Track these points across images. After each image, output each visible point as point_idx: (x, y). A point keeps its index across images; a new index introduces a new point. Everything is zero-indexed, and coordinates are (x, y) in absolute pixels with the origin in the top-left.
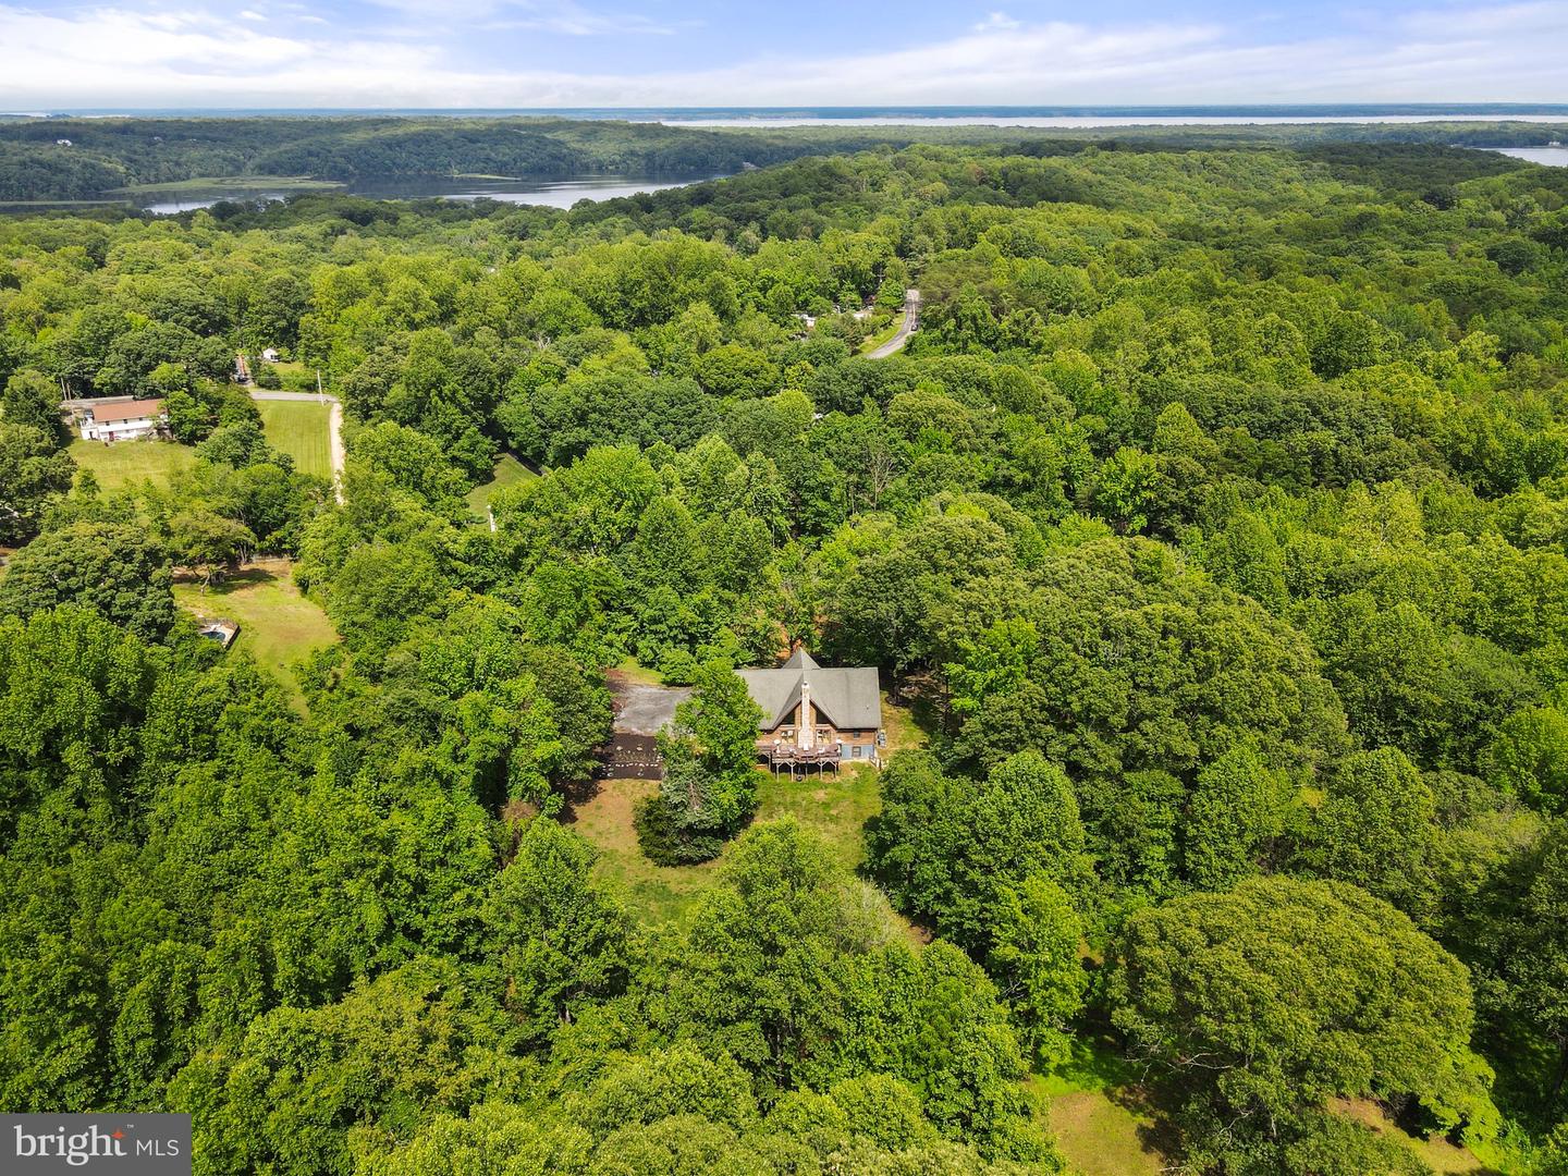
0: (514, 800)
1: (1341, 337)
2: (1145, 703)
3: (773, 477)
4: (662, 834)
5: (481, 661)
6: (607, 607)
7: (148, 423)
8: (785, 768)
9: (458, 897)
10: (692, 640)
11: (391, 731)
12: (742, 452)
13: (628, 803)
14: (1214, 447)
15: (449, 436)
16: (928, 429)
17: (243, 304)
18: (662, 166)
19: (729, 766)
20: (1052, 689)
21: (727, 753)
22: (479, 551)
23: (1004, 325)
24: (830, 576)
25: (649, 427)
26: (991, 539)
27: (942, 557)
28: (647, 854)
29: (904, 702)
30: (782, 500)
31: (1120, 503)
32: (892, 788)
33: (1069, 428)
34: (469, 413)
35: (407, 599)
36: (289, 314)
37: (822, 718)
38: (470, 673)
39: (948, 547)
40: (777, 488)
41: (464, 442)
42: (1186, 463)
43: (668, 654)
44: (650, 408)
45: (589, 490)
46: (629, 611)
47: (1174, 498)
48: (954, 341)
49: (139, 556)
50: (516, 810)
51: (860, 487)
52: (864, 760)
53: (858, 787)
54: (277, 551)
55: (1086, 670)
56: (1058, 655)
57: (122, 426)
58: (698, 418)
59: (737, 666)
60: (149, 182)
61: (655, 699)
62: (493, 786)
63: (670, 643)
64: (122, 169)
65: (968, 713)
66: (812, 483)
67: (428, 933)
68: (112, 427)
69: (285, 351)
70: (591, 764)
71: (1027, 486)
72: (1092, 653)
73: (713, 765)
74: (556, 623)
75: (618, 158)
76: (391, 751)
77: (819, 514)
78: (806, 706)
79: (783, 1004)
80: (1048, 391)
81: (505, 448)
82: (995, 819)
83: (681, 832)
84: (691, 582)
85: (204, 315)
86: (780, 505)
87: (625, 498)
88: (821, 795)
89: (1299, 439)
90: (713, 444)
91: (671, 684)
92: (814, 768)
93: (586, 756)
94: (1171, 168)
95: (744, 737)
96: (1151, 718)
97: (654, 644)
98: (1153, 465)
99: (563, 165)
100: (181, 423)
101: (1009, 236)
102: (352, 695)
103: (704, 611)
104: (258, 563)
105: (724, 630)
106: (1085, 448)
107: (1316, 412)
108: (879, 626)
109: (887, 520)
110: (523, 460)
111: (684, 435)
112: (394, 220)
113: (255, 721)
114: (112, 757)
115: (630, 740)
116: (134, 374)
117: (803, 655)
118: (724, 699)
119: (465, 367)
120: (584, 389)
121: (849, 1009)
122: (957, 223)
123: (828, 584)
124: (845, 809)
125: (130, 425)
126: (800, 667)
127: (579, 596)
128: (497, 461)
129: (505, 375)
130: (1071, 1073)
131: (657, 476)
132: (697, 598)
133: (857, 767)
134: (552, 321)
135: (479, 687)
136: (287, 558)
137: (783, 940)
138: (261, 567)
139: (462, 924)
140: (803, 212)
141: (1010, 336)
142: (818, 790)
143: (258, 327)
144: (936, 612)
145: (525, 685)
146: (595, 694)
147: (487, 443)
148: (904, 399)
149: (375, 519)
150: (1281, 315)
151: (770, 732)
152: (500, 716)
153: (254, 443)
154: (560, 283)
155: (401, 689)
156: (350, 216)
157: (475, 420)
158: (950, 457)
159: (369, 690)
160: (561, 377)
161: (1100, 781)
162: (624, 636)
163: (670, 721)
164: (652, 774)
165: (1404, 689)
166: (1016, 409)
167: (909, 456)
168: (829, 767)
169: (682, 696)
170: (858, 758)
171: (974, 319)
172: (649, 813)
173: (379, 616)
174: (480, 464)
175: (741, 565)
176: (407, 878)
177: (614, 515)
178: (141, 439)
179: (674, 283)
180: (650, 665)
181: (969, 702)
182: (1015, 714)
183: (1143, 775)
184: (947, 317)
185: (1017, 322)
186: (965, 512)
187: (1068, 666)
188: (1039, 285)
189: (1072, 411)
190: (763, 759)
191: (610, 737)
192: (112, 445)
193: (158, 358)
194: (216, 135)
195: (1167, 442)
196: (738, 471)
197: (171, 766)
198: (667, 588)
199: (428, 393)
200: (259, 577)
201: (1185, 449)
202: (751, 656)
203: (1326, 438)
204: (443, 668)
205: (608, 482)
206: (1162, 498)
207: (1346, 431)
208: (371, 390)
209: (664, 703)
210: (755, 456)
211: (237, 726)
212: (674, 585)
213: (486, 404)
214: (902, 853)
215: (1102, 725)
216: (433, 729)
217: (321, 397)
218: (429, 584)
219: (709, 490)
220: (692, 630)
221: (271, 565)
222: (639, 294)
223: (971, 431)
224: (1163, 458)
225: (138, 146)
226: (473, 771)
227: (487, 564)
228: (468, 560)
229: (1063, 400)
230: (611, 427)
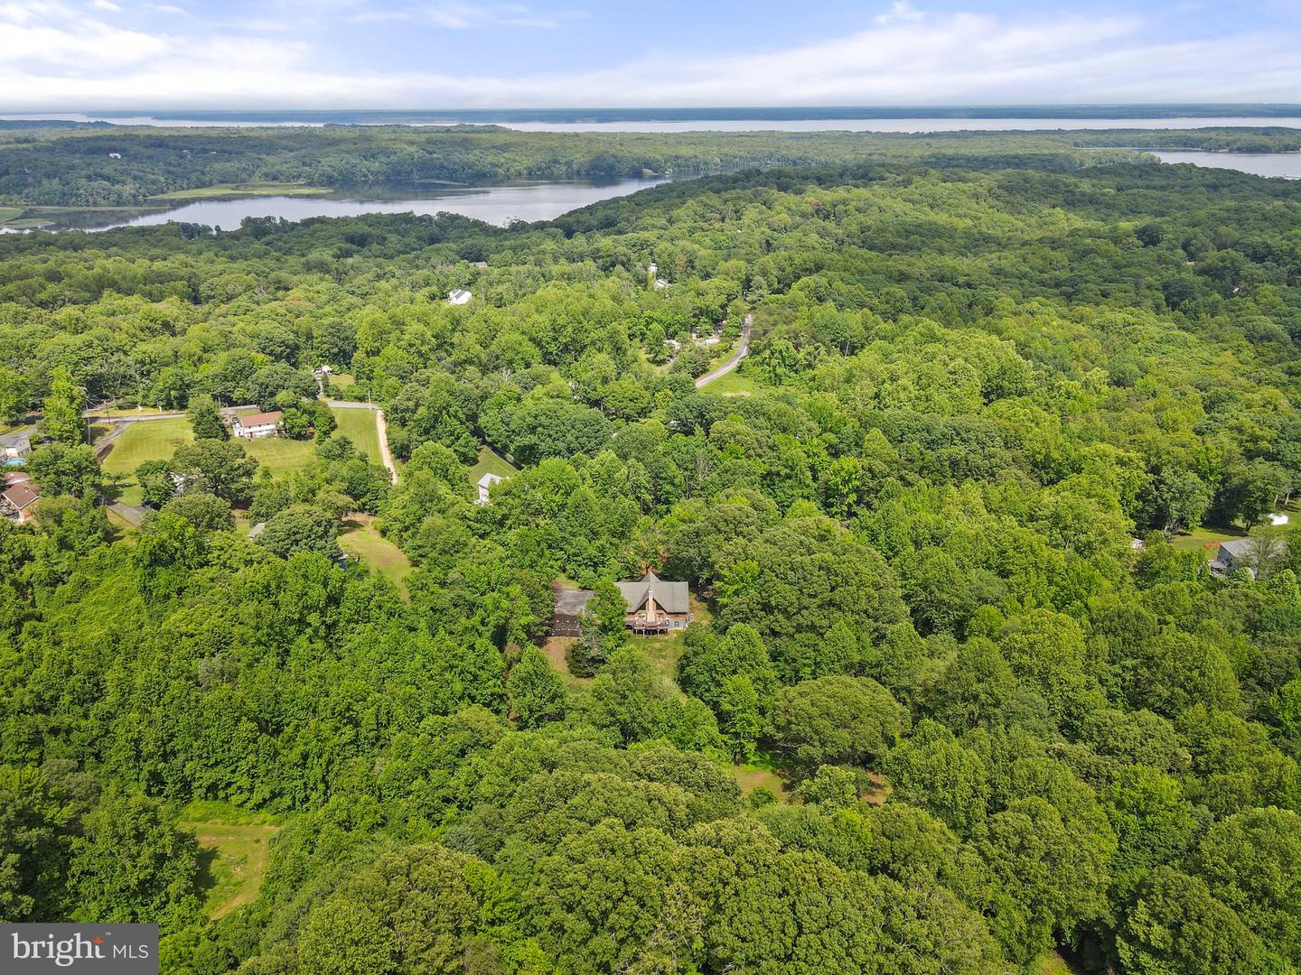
0: (510, 644)
1: (1004, 373)
2: (806, 601)
3: (642, 472)
4: (579, 662)
5: (494, 577)
6: (550, 547)
7: (273, 427)
8: (640, 632)
9: (490, 683)
10: (595, 565)
11: (453, 611)
12: (624, 457)
13: (562, 649)
14: (895, 454)
15: (452, 438)
16: (732, 444)
17: (309, 337)
18: (578, 172)
19: (611, 630)
20: (764, 594)
21: (611, 623)
22: (482, 515)
23: (801, 356)
24: (668, 533)
25: (572, 439)
26: (748, 517)
27: (722, 526)
28: (572, 672)
29: (705, 600)
30: (647, 485)
31: (841, 487)
32: (687, 640)
33: (815, 441)
34: (464, 424)
35: (454, 546)
36: (340, 344)
37: (659, 607)
38: (489, 584)
39: (726, 521)
40: (644, 478)
41: (462, 441)
42: (879, 465)
43: (582, 573)
44: (573, 427)
45: (541, 483)
46: (562, 549)
47: (871, 485)
48: (768, 364)
49: (324, 523)
50: (512, 649)
51: (691, 478)
52: (681, 628)
53: (676, 642)
54: (362, 510)
55: (781, 586)
56: (768, 578)
57: (258, 429)
58: (601, 433)
59: (619, 580)
60: (183, 189)
61: (576, 597)
62: (500, 638)
63: (584, 567)
64: (162, 179)
65: (726, 606)
66: (664, 475)
67: (478, 697)
68: (252, 430)
69: (336, 367)
70: (545, 628)
71: (788, 476)
72: (784, 578)
73: (604, 629)
74: (527, 558)
75: (543, 165)
76: (454, 621)
77: (668, 493)
78: (651, 601)
79: (627, 717)
80: (804, 419)
81: (484, 442)
82: (726, 652)
83: (588, 660)
84: (595, 534)
85: (288, 346)
86: (646, 488)
87: (561, 488)
88: (657, 645)
89: (945, 451)
90: (607, 455)
91: (584, 588)
92: (654, 632)
93: (542, 624)
94: (963, 197)
95: (619, 615)
96: (807, 608)
97: (575, 567)
98: (859, 466)
99: (501, 171)
100: (293, 427)
101: (813, 285)
102: (432, 593)
103: (602, 550)
104: (351, 517)
105: (613, 560)
106: (824, 453)
107: (958, 434)
108: (690, 560)
109: (700, 503)
110: (495, 450)
111: (592, 444)
112: (382, 240)
113: (389, 605)
114: (329, 621)
115: (563, 617)
116: (264, 397)
117: (652, 576)
118: (610, 597)
119: (462, 397)
120: (534, 412)
121: (654, 722)
122: (784, 264)
123: (665, 538)
124: (670, 652)
125: (263, 428)
126: (649, 581)
127: (539, 545)
128: (479, 450)
129: (484, 398)
130: (758, 764)
131: (577, 474)
132: (598, 543)
133: (676, 632)
134: (509, 355)
135: (493, 591)
136: (366, 513)
137: (627, 692)
138: (353, 518)
139: (492, 695)
140: (681, 243)
141: (805, 362)
142: (657, 643)
143: (318, 352)
144: (715, 556)
145: (515, 590)
146: (546, 594)
147: (475, 441)
148: (717, 426)
149: (431, 501)
150: (966, 360)
151: (633, 614)
152: (505, 604)
153: (347, 446)
154: (514, 328)
155: (458, 591)
156: (351, 240)
157: (467, 427)
158: (744, 461)
159: (442, 591)
160: (519, 399)
161: (784, 638)
162: (559, 563)
163: (583, 608)
164: (575, 634)
165: (944, 596)
166: (784, 430)
167: (719, 460)
168: (662, 632)
169: (589, 595)
170: (677, 627)
171: (781, 352)
172: (573, 652)
173: (440, 554)
174: (471, 455)
175: (621, 526)
176: (470, 673)
177: (554, 498)
178: (269, 436)
179: (587, 326)
180: (573, 578)
181: (725, 600)
182: (745, 606)
183: (803, 635)
184: (765, 348)
185: (810, 354)
186: (737, 501)
187: (771, 584)
188: (826, 326)
189: (819, 431)
190: (629, 627)
191: (553, 616)
192: (253, 440)
193: (278, 387)
194: (230, 148)
195: (870, 452)
196: (621, 472)
197: (352, 625)
198: (582, 538)
199: (441, 412)
200: (354, 526)
201: (879, 457)
202: (627, 574)
203: (959, 451)
204: (478, 580)
205: (551, 480)
206: (863, 485)
207: (974, 445)
208: (407, 410)
209: (581, 598)
210: (632, 461)
211: (380, 607)
212: (586, 536)
213: (473, 417)
214: (691, 670)
215: (785, 612)
216: (471, 610)
217: (369, 405)
218: (465, 538)
219: (605, 481)
220: (596, 560)
221: (359, 517)
222: (565, 333)
223: (756, 445)
224: (866, 462)
225: (172, 159)
226: (492, 629)
227: (486, 523)
228: (477, 521)
229: (814, 425)
230: (550, 436)
